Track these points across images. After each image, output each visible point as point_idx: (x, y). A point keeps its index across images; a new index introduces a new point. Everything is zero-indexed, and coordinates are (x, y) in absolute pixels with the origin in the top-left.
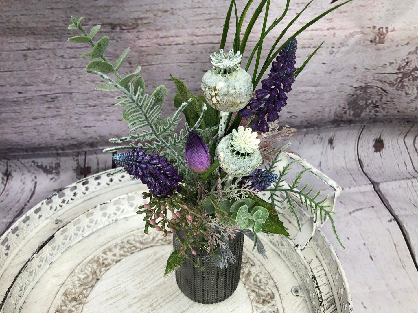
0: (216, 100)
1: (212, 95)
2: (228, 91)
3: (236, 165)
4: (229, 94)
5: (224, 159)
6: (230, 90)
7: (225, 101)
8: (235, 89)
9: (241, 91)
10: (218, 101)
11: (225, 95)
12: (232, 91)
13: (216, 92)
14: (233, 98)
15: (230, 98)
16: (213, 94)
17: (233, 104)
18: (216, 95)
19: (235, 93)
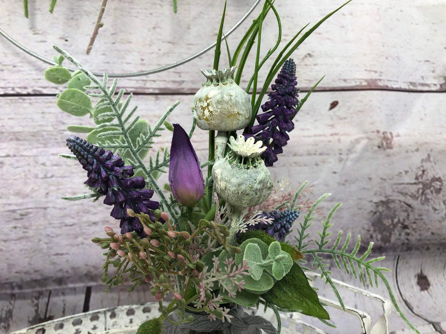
0: (209, 111)
1: (204, 106)
2: (222, 98)
3: (237, 178)
4: (224, 101)
5: (222, 175)
6: (225, 96)
7: (219, 110)
8: (231, 96)
9: (237, 99)
10: (211, 112)
11: (219, 102)
12: (226, 98)
13: (208, 101)
14: (229, 106)
15: (225, 106)
16: (205, 104)
17: (229, 115)
18: (208, 105)
19: (231, 99)
